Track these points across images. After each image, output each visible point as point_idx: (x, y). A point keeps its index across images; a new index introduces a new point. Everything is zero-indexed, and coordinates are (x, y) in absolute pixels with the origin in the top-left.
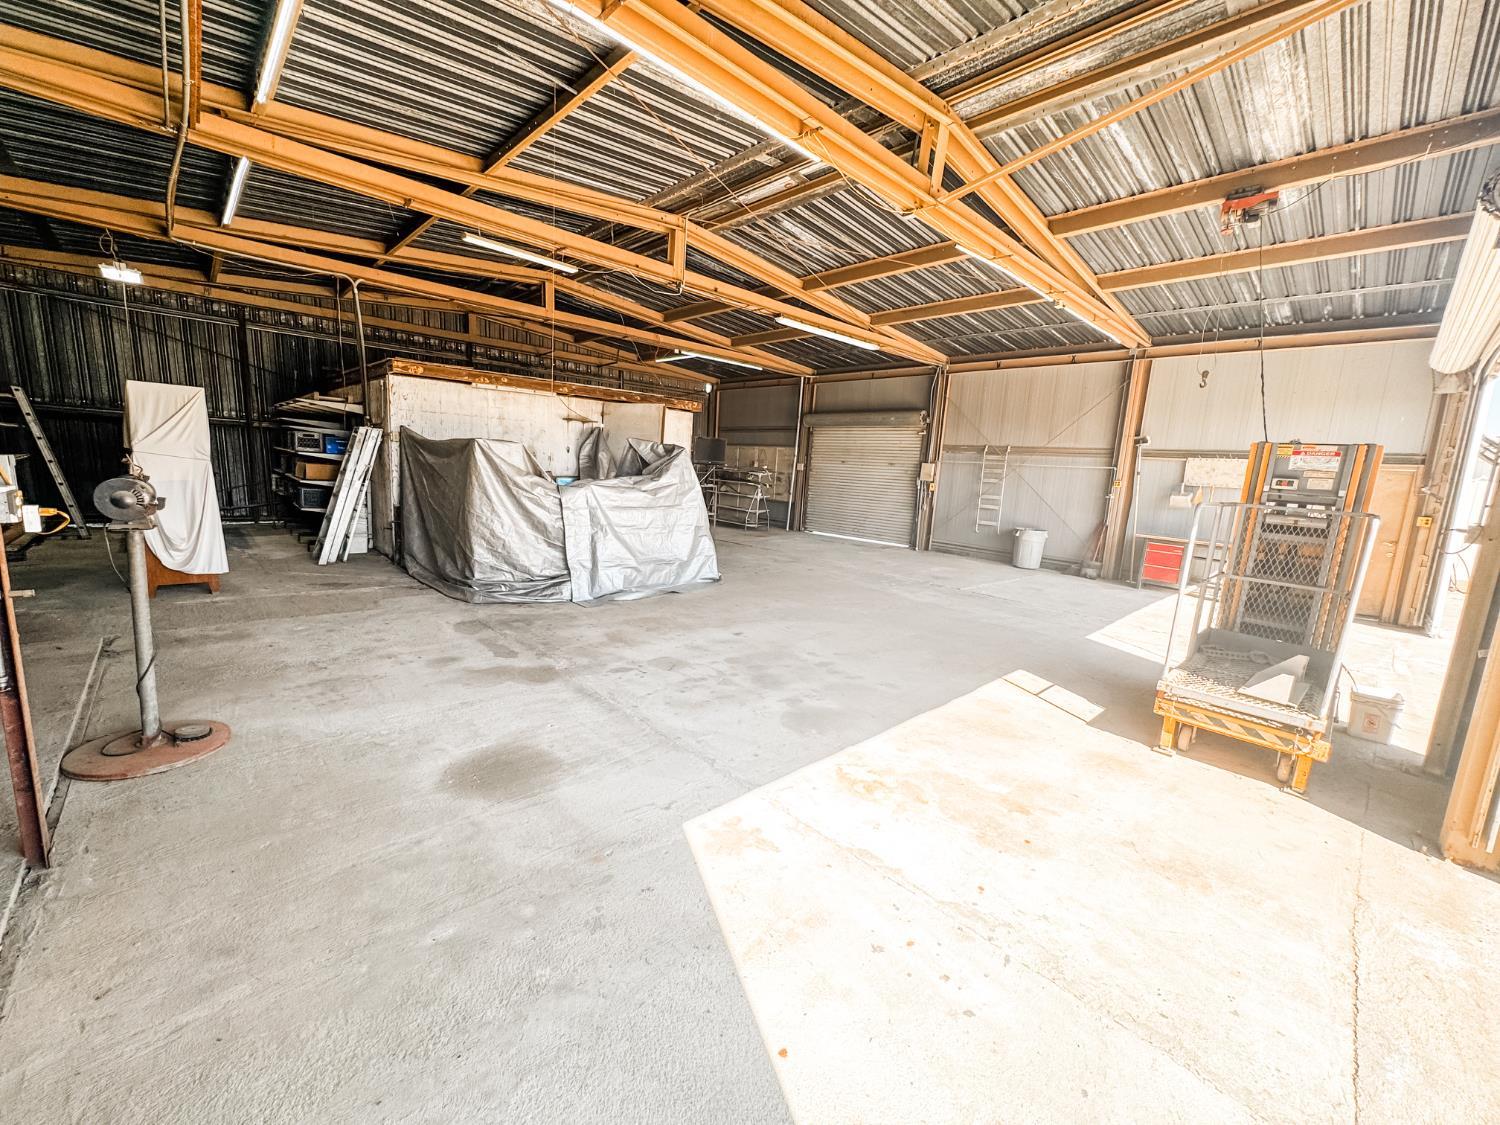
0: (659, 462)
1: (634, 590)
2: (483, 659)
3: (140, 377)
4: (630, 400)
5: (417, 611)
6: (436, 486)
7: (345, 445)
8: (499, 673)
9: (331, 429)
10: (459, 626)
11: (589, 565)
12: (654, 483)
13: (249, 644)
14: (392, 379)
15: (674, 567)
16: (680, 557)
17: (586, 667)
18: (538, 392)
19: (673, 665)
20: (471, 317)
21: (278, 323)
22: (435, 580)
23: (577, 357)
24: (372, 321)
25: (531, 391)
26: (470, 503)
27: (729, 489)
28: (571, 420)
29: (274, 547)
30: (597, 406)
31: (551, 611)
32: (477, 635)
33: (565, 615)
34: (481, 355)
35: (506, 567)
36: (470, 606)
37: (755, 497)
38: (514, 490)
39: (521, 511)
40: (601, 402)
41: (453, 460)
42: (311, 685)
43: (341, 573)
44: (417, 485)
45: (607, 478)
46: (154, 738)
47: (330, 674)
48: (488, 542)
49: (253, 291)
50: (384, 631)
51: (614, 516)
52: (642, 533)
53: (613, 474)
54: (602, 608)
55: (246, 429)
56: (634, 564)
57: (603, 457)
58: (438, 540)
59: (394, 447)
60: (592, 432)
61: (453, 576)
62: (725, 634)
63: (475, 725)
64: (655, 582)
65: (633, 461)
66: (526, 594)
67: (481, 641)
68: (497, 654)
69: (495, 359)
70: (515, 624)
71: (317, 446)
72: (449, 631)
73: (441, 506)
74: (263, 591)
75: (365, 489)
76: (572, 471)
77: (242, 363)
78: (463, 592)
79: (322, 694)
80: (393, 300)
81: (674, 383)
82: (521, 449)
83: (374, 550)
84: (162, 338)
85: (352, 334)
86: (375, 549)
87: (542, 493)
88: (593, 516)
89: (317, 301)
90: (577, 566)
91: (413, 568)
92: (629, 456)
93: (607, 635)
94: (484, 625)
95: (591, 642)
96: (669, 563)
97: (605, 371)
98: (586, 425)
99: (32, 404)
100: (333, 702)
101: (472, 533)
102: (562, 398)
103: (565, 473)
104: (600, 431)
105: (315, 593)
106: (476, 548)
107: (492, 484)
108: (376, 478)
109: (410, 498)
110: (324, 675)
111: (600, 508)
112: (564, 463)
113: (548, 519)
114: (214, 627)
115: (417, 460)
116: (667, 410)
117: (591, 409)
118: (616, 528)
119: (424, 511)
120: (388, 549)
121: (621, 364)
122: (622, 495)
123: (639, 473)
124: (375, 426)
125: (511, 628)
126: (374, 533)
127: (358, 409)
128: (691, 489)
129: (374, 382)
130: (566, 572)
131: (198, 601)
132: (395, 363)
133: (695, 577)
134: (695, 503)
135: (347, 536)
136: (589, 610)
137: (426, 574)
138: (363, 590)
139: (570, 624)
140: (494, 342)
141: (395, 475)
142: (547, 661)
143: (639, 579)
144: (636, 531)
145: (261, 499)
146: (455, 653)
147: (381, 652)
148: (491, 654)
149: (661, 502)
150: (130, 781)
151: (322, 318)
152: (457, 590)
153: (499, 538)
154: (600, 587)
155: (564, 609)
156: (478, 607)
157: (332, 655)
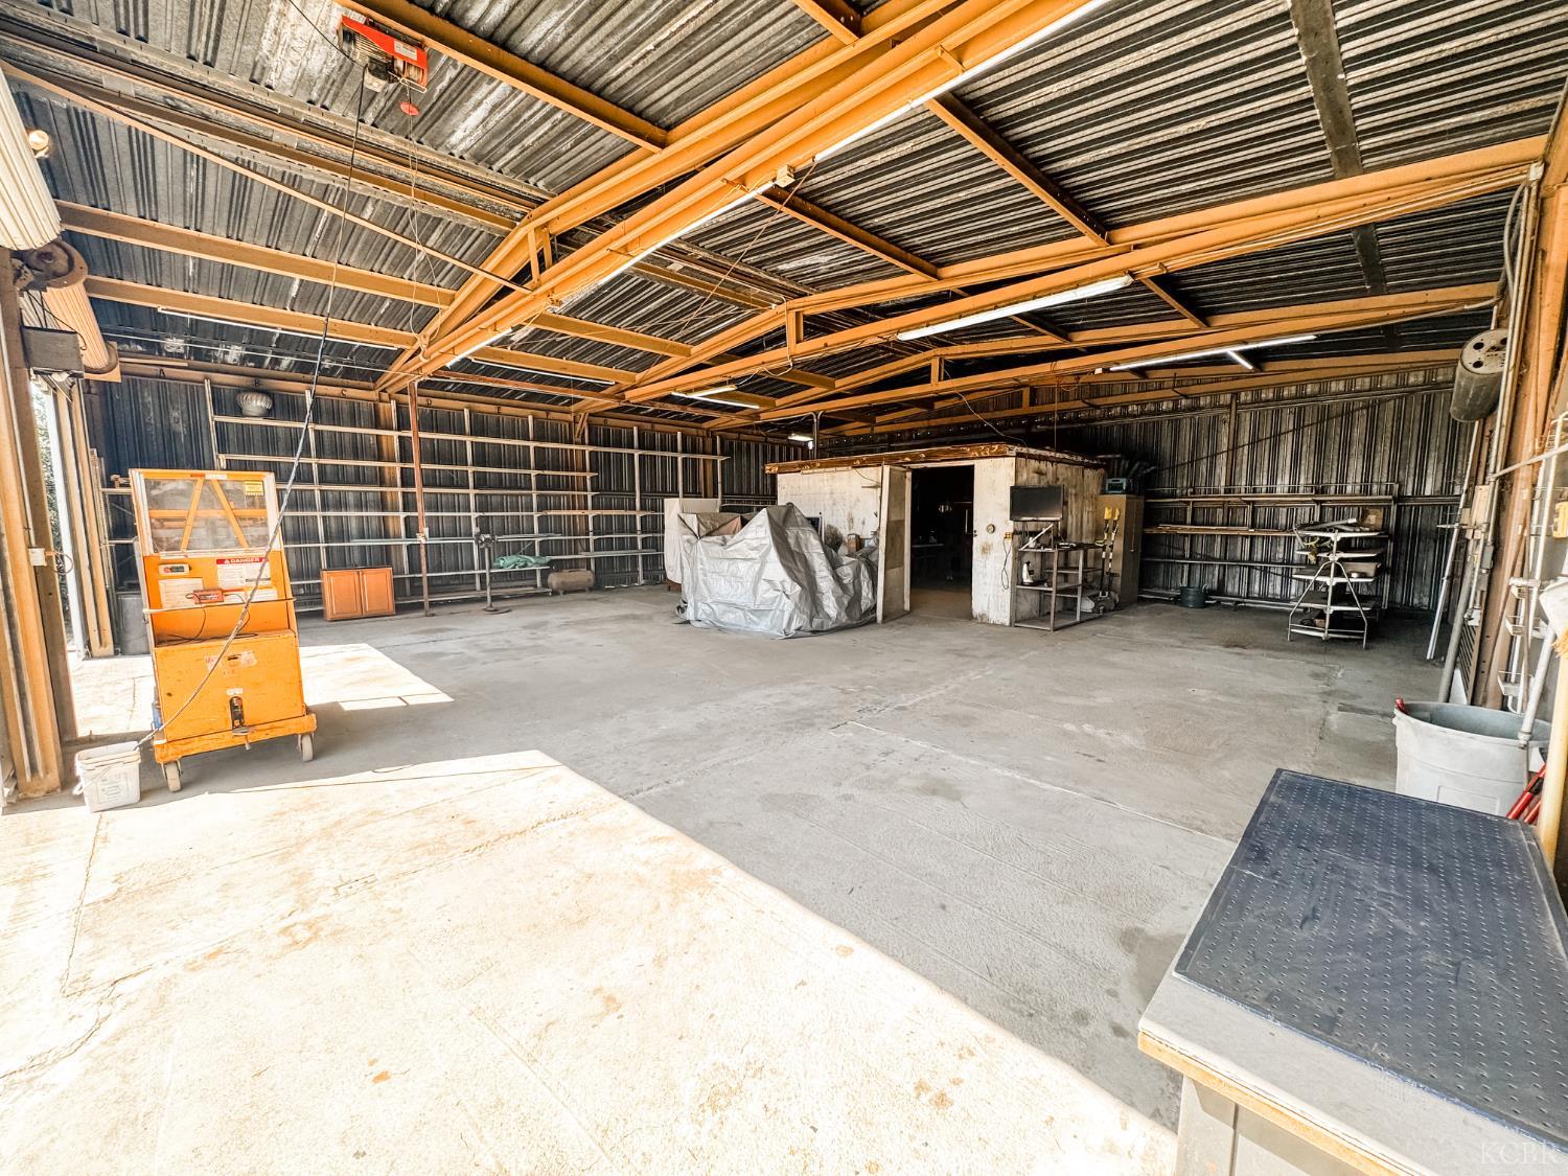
64: (728, 621)
102: (858, 469)
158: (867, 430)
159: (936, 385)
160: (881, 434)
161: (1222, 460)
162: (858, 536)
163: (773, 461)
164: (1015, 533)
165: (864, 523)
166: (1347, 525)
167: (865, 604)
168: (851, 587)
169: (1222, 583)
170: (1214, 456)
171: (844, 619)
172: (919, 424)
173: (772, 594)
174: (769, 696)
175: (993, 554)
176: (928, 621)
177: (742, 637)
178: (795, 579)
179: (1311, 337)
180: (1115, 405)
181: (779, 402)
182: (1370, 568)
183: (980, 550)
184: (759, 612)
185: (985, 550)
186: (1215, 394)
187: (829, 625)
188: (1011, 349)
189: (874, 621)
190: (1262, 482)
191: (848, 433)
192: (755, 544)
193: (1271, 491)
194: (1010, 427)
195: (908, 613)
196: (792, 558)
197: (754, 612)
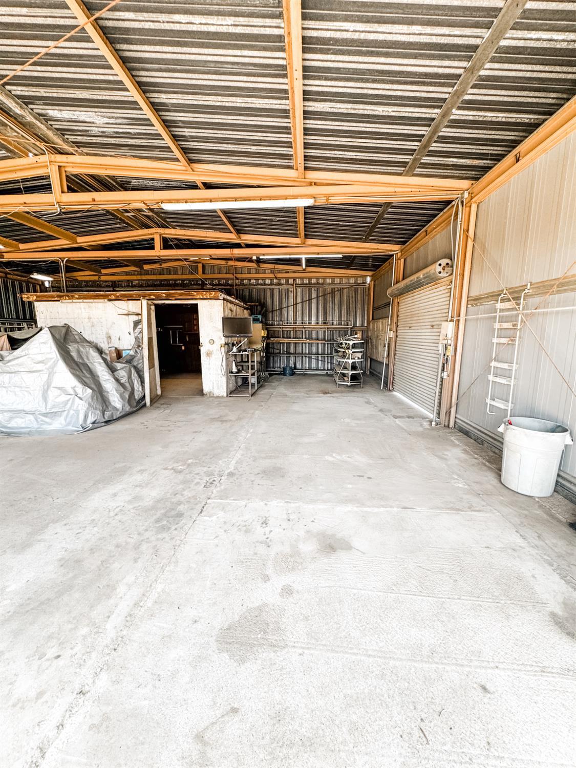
98: (138, 317)
158: (96, 278)
159: (158, 252)
160: (106, 281)
161: (291, 309)
162: (116, 348)
163: (28, 291)
164: (226, 344)
165: (119, 339)
166: (354, 338)
167: (137, 395)
168: (127, 385)
169: (295, 364)
170: (288, 307)
171: (128, 408)
172: (134, 277)
173: (64, 398)
174: (115, 495)
175: (213, 357)
176: (177, 400)
177: (37, 438)
178: (85, 384)
179: (341, 256)
180: (246, 279)
181: (22, 246)
182: (360, 355)
183: (205, 354)
184: (52, 415)
185: (208, 354)
186: (287, 279)
187: (118, 415)
188: (206, 237)
189: (145, 405)
190: (306, 319)
191: (79, 278)
192: (40, 358)
193: (310, 323)
194: (191, 285)
195: (161, 396)
196: (79, 368)
197: (45, 415)
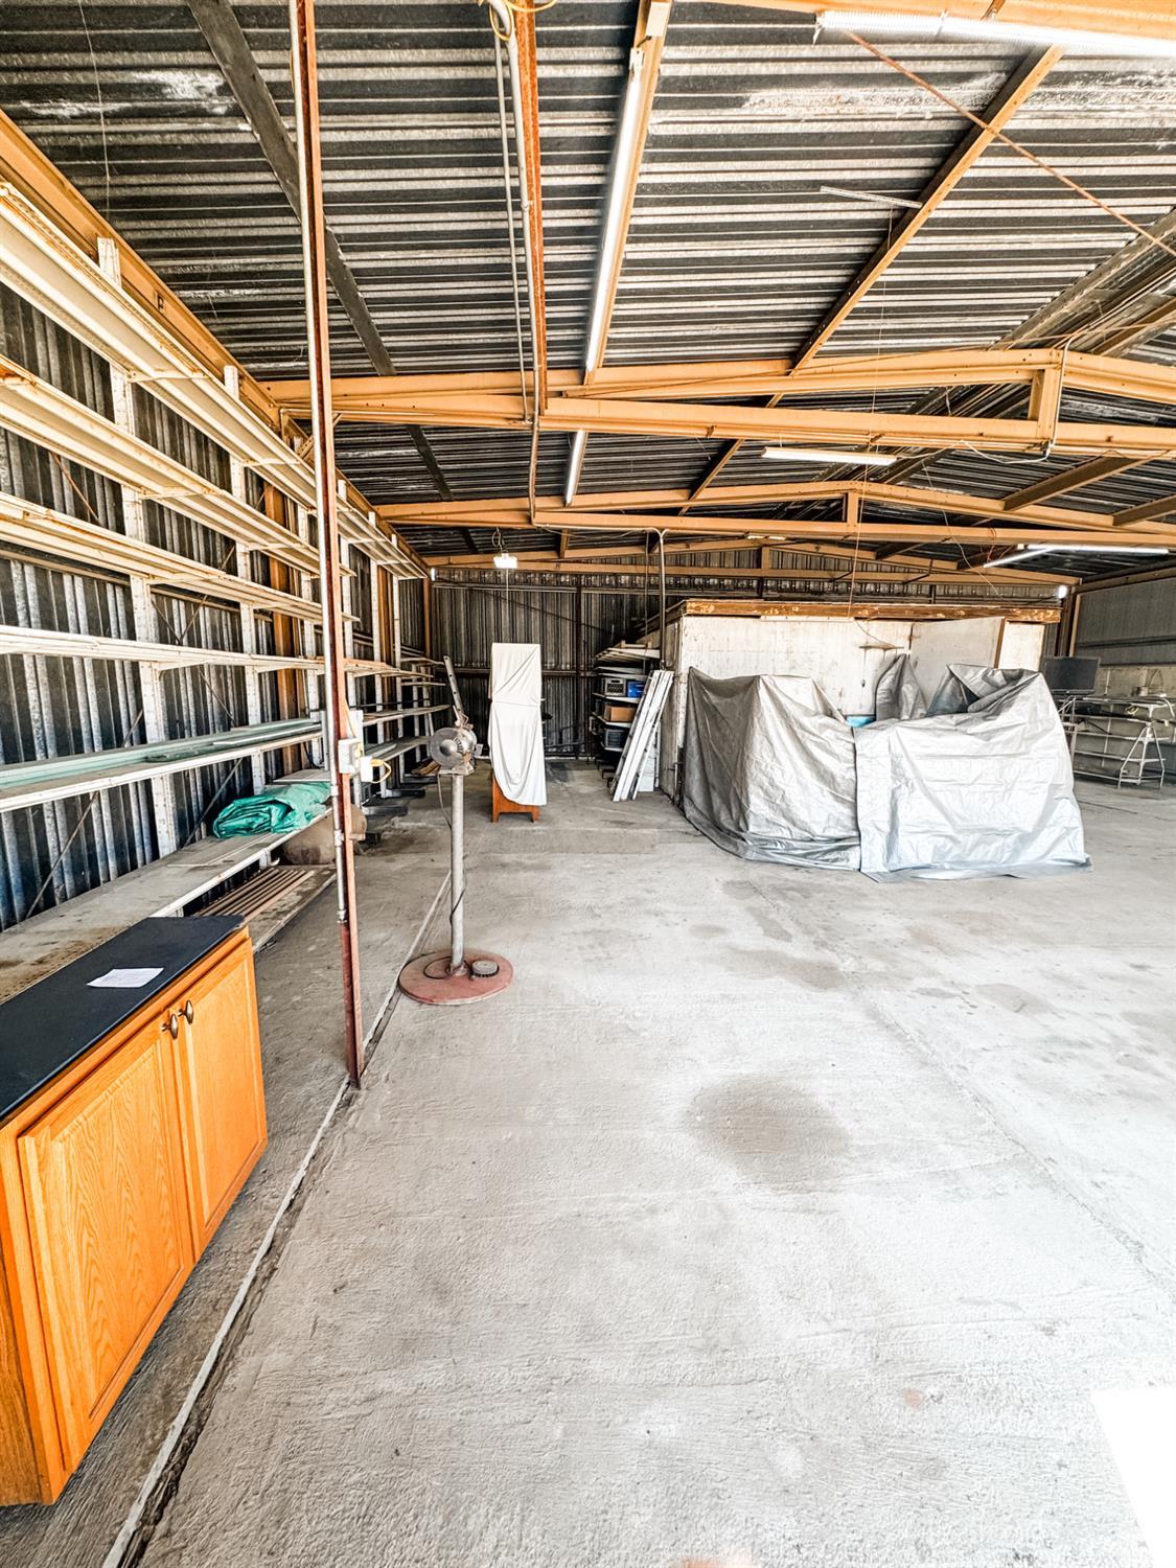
0: (995, 695)
1: (947, 866)
2: (749, 936)
3: (499, 640)
4: (951, 616)
5: (690, 861)
6: (719, 729)
7: (642, 689)
8: (770, 962)
9: (633, 674)
10: (729, 885)
11: (886, 828)
12: (987, 723)
13: (547, 876)
14: (686, 621)
15: (1010, 840)
16: (1021, 826)
17: (882, 977)
18: (832, 618)
19: (1024, 1004)
20: (766, 552)
21: (604, 585)
22: (709, 826)
23: (879, 576)
24: (674, 570)
25: (825, 618)
26: (750, 748)
27: (1090, 728)
28: (870, 647)
29: (583, 781)
30: (904, 628)
31: (833, 882)
32: (747, 901)
33: (851, 890)
34: (772, 589)
35: (783, 822)
36: (741, 862)
37: (1140, 739)
38: (799, 732)
39: (805, 757)
40: (910, 623)
41: (736, 700)
42: (585, 933)
43: (630, 811)
44: (701, 727)
45: (911, 717)
46: (459, 967)
47: (602, 924)
48: (766, 792)
49: (588, 561)
50: (656, 880)
51: (927, 769)
52: (964, 790)
53: (921, 711)
54: (901, 886)
55: (575, 678)
56: (949, 831)
57: (908, 691)
58: (716, 785)
59: (683, 689)
60: (895, 661)
61: (727, 826)
62: (1114, 964)
63: (734, 1034)
64: (979, 857)
65: (953, 694)
66: (805, 856)
67: (750, 910)
68: (767, 933)
69: (786, 590)
70: (790, 893)
71: (621, 691)
72: (717, 892)
73: (721, 749)
74: (570, 824)
75: (655, 730)
76: (867, 709)
77: (577, 623)
78: (735, 845)
79: (592, 947)
80: (694, 547)
81: (1009, 591)
82: (810, 685)
83: (659, 789)
84: (528, 608)
85: (657, 586)
86: (660, 787)
87: (832, 737)
88: (895, 766)
89: (634, 560)
90: (872, 829)
91: (690, 812)
92: (948, 688)
93: (909, 929)
94: (755, 890)
95: (887, 937)
96: (1003, 834)
97: (912, 589)
98: (888, 652)
99: (454, 667)
100: (600, 959)
101: (749, 781)
102: (860, 622)
103: (858, 711)
104: (906, 658)
105: (605, 830)
106: (752, 798)
107: (775, 725)
108: (665, 718)
109: (693, 739)
110: (596, 924)
111: (907, 757)
112: (858, 700)
113: (839, 769)
114: (526, 855)
115: (702, 700)
116: (1007, 624)
117: (895, 633)
118: (928, 784)
119: (705, 754)
120: (670, 790)
121: (933, 578)
122: (937, 739)
123: (963, 710)
124: (668, 669)
125: (785, 897)
126: (661, 774)
127: (655, 654)
128: (1046, 731)
129: (670, 627)
130: (855, 834)
131: (524, 828)
132: (689, 605)
133: (1043, 857)
134: (1052, 752)
135: (637, 775)
136: (882, 886)
137: (702, 819)
138: (645, 831)
139: (858, 903)
140: (786, 573)
141: (682, 716)
142: (827, 956)
143: (956, 851)
144: (956, 788)
145: (582, 738)
146: (720, 922)
147: (650, 907)
148: (760, 931)
149: (998, 749)
150: (434, 1008)
151: (636, 575)
152: (730, 841)
153: (778, 788)
154: (900, 858)
155: (853, 881)
156: (750, 864)
157: (608, 901)
